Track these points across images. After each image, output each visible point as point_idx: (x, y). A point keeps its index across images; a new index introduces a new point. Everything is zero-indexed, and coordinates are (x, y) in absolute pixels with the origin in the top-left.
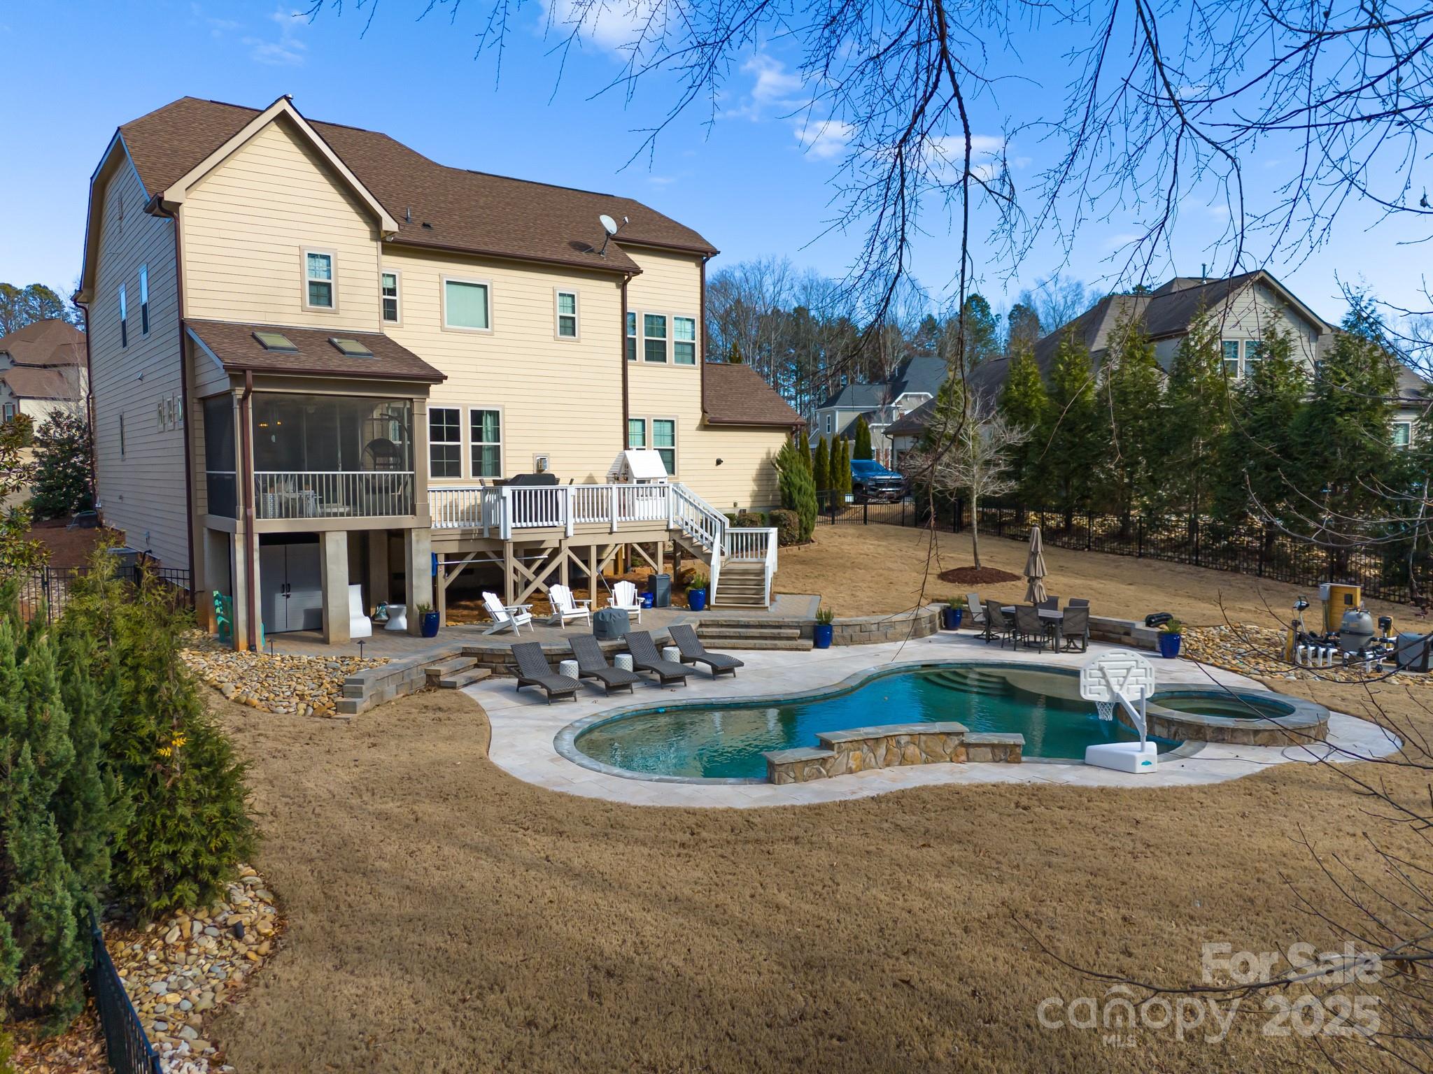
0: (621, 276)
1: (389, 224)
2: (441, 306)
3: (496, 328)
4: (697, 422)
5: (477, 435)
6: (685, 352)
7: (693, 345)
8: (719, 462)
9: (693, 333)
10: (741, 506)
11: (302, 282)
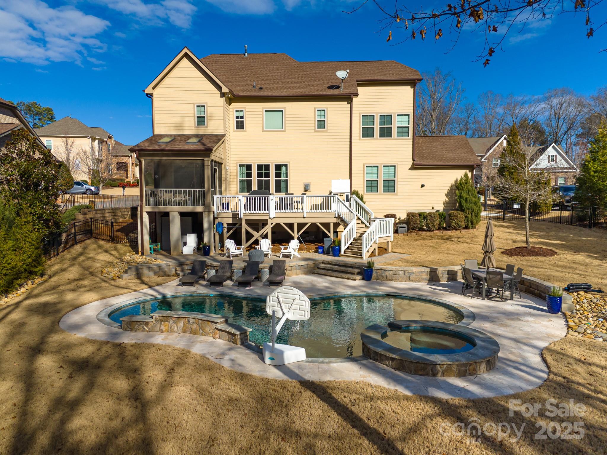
0: (348, 98)
1: (225, 90)
2: (263, 121)
3: (287, 128)
4: (410, 166)
5: (278, 175)
6: (403, 131)
7: (408, 127)
8: (423, 186)
9: (409, 121)
10: (436, 209)
11: (194, 117)
